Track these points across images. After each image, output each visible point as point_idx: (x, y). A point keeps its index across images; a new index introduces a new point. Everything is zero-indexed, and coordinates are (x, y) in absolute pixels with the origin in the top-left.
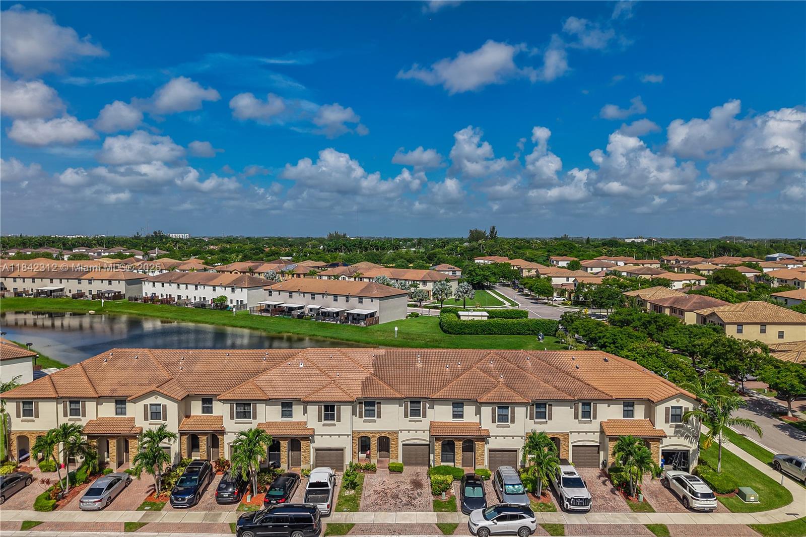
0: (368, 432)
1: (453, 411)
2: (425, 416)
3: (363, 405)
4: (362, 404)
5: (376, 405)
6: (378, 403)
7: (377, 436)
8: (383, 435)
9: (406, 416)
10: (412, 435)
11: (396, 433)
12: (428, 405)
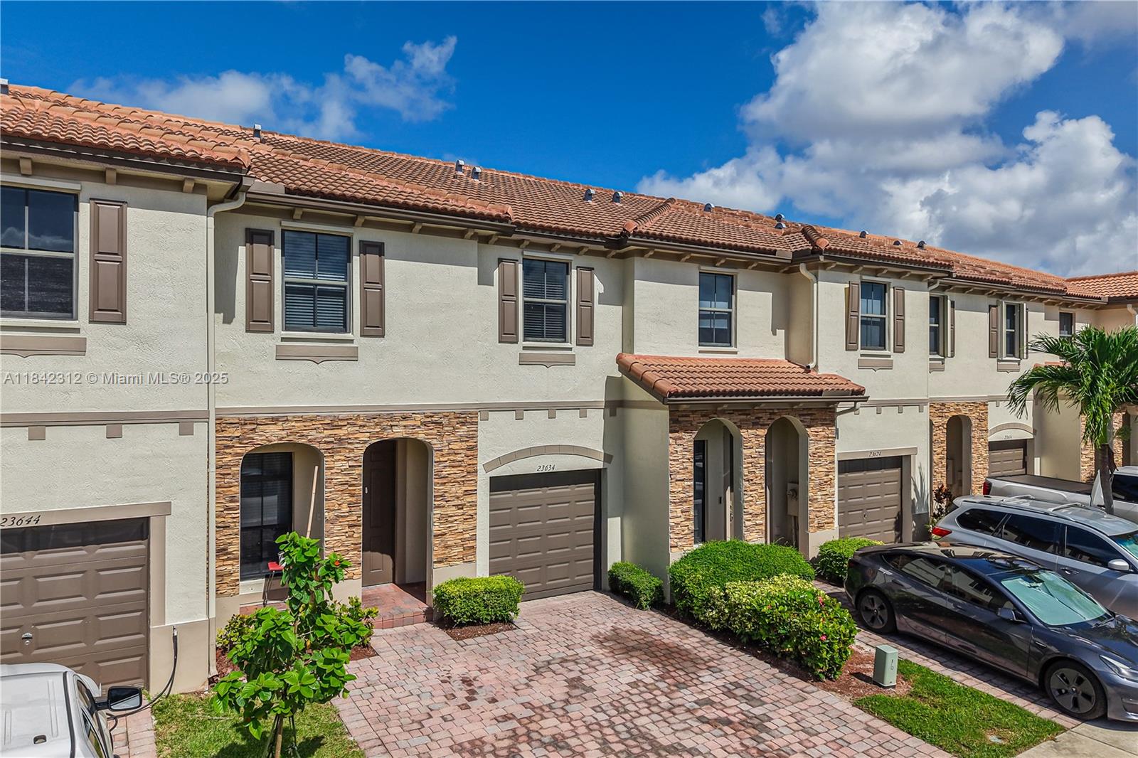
0: (310, 419)
1: (703, 316)
2: (586, 338)
3: (277, 252)
4: (270, 242)
5: (356, 260)
6: (367, 247)
7: (364, 438)
8: (398, 432)
9: (506, 335)
10: (537, 429)
11: (467, 417)
12: (599, 287)
